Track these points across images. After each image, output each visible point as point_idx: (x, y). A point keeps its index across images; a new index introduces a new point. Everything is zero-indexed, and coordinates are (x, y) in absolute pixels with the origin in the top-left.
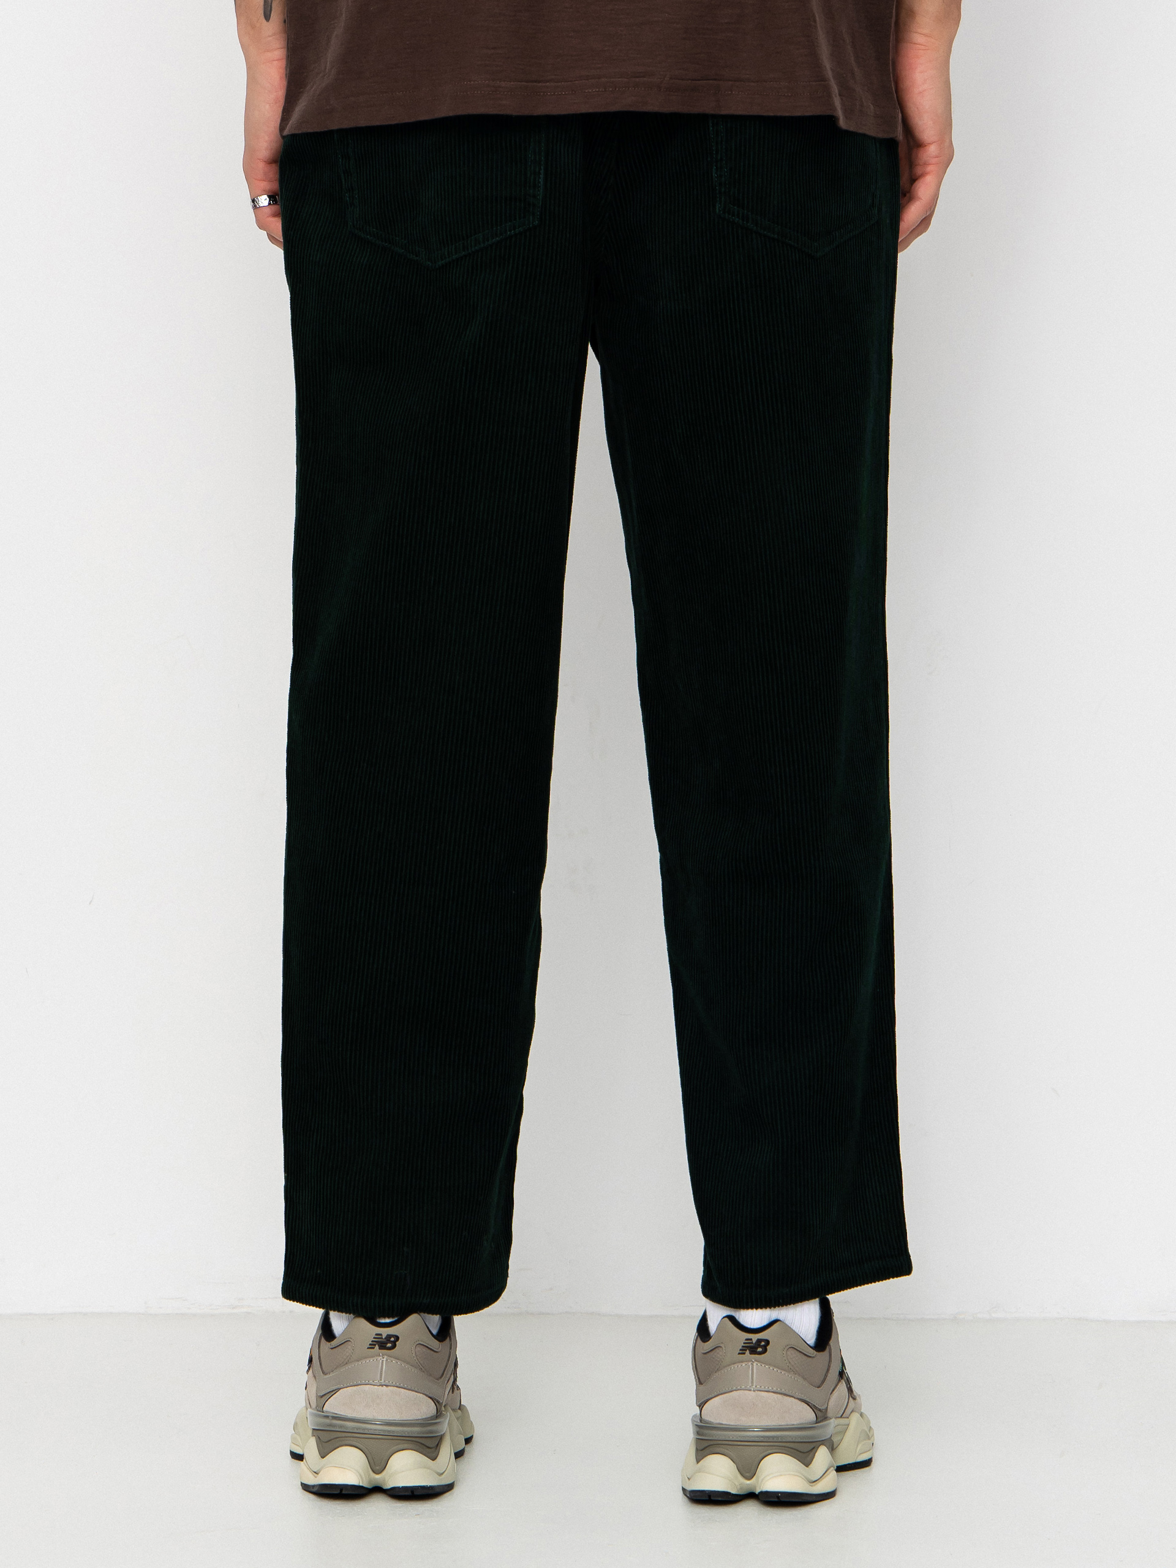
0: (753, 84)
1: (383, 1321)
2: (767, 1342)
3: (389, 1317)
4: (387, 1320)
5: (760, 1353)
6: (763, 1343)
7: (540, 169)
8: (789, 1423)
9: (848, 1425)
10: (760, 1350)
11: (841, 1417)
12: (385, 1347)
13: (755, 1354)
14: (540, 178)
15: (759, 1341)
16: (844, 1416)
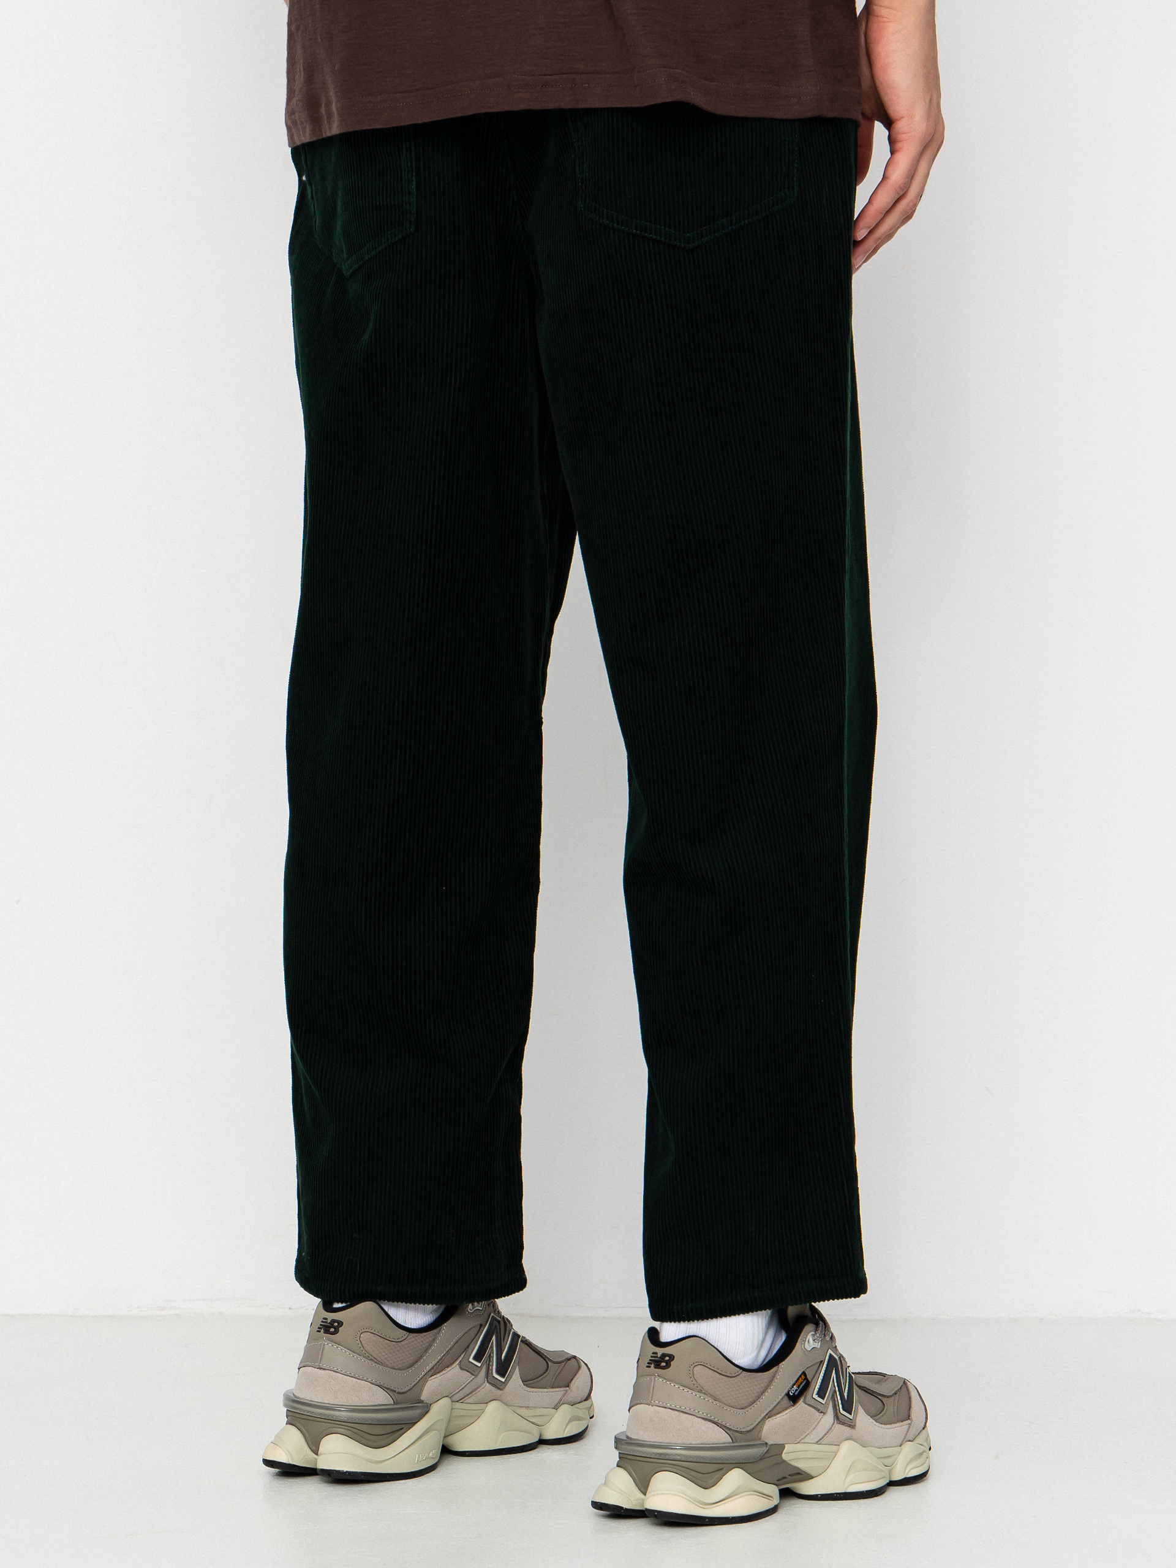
0: (608, 76)
1: (336, 1305)
2: (672, 1357)
3: (342, 1303)
4: (340, 1305)
5: (663, 1368)
6: (667, 1358)
7: (412, 176)
8: (685, 1442)
9: (837, 1452)
10: (663, 1364)
11: (817, 1443)
12: (329, 1331)
13: (658, 1368)
14: (412, 185)
15: (664, 1355)
16: (824, 1441)
